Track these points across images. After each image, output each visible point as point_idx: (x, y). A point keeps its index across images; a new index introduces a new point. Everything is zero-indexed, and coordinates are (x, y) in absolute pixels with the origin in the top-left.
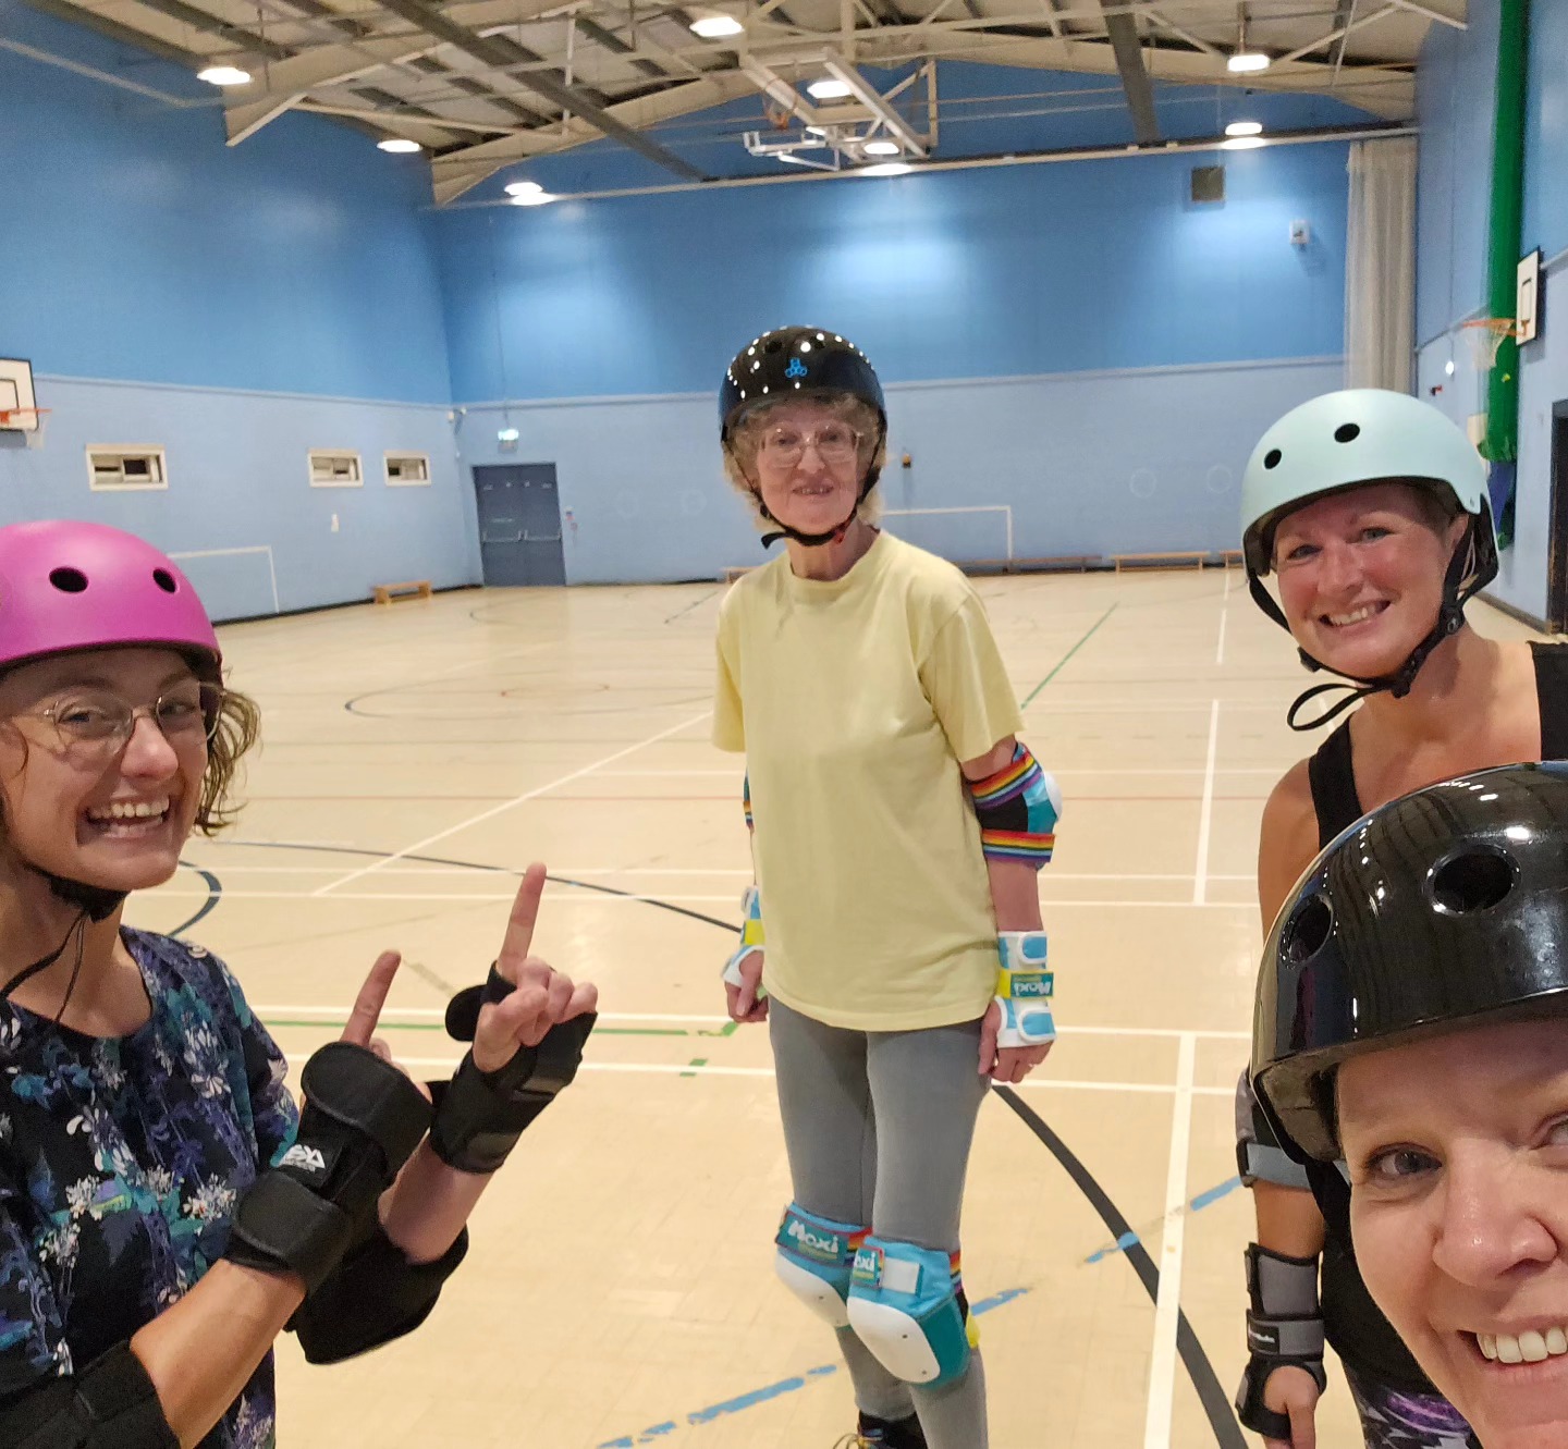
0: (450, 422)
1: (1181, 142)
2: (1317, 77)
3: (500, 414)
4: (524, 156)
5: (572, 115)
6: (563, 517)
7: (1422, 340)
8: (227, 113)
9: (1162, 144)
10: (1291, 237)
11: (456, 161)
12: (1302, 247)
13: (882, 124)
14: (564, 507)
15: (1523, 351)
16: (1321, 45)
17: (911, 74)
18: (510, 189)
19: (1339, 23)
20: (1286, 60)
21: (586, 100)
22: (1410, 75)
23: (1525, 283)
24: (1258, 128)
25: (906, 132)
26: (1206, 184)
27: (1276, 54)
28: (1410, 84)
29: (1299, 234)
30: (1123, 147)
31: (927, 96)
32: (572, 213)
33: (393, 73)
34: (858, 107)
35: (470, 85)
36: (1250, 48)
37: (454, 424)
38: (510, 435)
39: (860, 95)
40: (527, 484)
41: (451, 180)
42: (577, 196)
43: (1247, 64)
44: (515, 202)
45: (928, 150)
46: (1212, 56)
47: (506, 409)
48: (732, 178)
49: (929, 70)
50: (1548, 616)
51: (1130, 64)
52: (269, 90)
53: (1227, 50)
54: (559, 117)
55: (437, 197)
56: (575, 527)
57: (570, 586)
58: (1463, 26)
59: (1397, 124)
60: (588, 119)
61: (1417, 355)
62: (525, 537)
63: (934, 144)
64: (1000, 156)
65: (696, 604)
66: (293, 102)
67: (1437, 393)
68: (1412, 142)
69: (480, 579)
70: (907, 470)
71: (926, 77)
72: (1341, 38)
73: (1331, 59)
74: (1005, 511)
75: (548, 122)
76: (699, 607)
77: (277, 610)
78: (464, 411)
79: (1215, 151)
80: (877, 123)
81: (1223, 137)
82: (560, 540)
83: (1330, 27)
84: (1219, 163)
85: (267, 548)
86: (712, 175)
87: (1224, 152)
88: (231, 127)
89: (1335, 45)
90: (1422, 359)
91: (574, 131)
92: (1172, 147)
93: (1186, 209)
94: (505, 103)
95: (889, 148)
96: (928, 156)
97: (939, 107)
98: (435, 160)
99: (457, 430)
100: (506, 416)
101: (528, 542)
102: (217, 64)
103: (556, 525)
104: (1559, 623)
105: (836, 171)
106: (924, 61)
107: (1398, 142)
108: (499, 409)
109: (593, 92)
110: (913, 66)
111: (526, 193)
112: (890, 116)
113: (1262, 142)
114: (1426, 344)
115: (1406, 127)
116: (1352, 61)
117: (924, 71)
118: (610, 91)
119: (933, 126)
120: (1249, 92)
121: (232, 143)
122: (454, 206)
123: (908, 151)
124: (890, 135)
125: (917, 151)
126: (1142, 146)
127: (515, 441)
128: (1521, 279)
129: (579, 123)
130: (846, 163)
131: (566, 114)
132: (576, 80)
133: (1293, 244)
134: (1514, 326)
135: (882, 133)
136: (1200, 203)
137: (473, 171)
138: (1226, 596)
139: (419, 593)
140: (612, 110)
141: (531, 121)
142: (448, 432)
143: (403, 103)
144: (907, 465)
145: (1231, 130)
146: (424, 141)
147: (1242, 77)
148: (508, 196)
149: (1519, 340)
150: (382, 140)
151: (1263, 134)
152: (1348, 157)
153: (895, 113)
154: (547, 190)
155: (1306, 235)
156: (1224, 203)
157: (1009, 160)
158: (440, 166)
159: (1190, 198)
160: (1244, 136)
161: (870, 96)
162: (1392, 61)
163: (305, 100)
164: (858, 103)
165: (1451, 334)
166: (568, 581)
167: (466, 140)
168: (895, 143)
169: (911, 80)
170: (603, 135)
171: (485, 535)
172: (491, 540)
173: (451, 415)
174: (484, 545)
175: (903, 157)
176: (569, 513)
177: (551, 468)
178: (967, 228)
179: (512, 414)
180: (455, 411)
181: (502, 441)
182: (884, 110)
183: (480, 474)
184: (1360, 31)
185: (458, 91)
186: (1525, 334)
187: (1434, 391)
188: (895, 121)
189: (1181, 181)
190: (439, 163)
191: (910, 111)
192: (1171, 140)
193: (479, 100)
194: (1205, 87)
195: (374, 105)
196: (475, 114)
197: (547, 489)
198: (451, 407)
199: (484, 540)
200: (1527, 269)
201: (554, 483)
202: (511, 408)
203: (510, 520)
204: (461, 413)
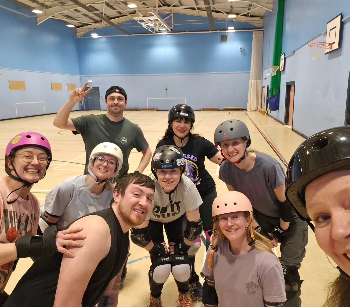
0: (79, 78)
1: (219, 30)
2: (245, 19)
3: (89, 77)
4: (95, 28)
5: (104, 21)
6: (100, 97)
7: (264, 68)
8: (37, 18)
9: (216, 31)
10: (239, 48)
11: (81, 29)
12: (241, 51)
13: (163, 25)
14: (101, 95)
15: (281, 72)
16: (246, 13)
17: (169, 16)
18: (92, 35)
19: (249, 9)
20: (239, 16)
21: (107, 18)
22: (262, 19)
23: (282, 60)
24: (233, 28)
25: (167, 26)
26: (224, 38)
27: (237, 14)
28: (262, 21)
29: (241, 48)
30: (209, 31)
31: (172, 20)
32: (104, 39)
33: (70, 12)
34: (159, 22)
35: (85, 15)
36: (232, 13)
37: (80, 79)
38: (91, 81)
39: (159, 19)
40: (94, 91)
41: (80, 32)
42: (104, 36)
43: (232, 16)
44: (92, 37)
45: (171, 30)
46: (225, 14)
47: (90, 76)
48: (135, 34)
49: (172, 15)
50: (284, 122)
51: (210, 16)
52: (46, 14)
53: (228, 13)
54: (101, 21)
55: (78, 35)
56: (102, 99)
57: (101, 111)
58: (272, 11)
59: (260, 28)
60: (106, 22)
61: (262, 72)
62: (93, 101)
63: (173, 29)
64: (185, 32)
66: (50, 17)
67: (266, 79)
68: (262, 31)
70: (166, 90)
71: (171, 16)
72: (250, 12)
73: (248, 16)
74: (185, 99)
75: (99, 22)
76: (126, 115)
77: (45, 114)
78: (82, 76)
79: (226, 32)
80: (162, 25)
81: (227, 30)
82: (100, 101)
83: (248, 10)
84: (226, 34)
85: (44, 102)
86: (131, 33)
87: (227, 32)
88: (38, 21)
89: (248, 13)
90: (263, 72)
91: (104, 24)
92: (218, 31)
93: (220, 43)
94: (92, 18)
95: (164, 29)
96: (172, 31)
97: (174, 22)
98: (77, 29)
99: (80, 80)
100: (90, 78)
101: (93, 102)
102: (36, 9)
103: (99, 99)
104: (286, 123)
105: (154, 34)
106: (171, 13)
107: (260, 32)
109: (108, 17)
110: (169, 14)
111: (95, 36)
112: (164, 24)
113: (235, 31)
114: (264, 70)
115: (262, 29)
116: (251, 16)
117: (171, 15)
118: (111, 17)
119: (173, 26)
120: (232, 21)
121: (38, 24)
122: (81, 38)
123: (168, 30)
124: (165, 27)
125: (170, 30)
126: (212, 31)
127: (91, 82)
128: (281, 59)
129: (105, 23)
130: (156, 32)
131: (103, 21)
132: (105, 15)
133: (240, 50)
134: (280, 68)
135: (163, 26)
136: (223, 42)
137: (84, 31)
138: (226, 116)
140: (111, 20)
141: (96, 22)
142: (79, 80)
143: (72, 18)
144: (166, 89)
145: (229, 28)
146: (75, 25)
147: (231, 19)
148: (91, 36)
149: (281, 70)
150: (67, 25)
151: (235, 29)
152: (252, 34)
153: (165, 23)
154: (99, 35)
155: (242, 49)
156: (227, 42)
157: (187, 33)
158: (78, 30)
159: (221, 41)
160: (231, 30)
161: (161, 20)
162: (259, 17)
163: (53, 16)
164: (159, 21)
165: (268, 68)
166: (101, 109)
167: (83, 25)
168: (165, 29)
169: (169, 17)
170: (110, 25)
172: (87, 101)
173: (79, 77)
175: (167, 31)
176: (102, 97)
177: (98, 88)
178: (179, 45)
179: (91, 77)
180: (80, 76)
182: (163, 23)
184: (253, 11)
185: (82, 16)
186: (282, 69)
187: (265, 79)
188: (165, 24)
189: (219, 37)
190: (78, 29)
191: (168, 22)
192: (218, 30)
193: (86, 18)
194: (224, 20)
195: (66, 18)
196: (85, 20)
197: (97, 92)
198: (79, 76)
199: (85, 101)
200: (282, 57)
201: (99, 91)
202: (91, 76)
203: (90, 98)
204: (81, 77)
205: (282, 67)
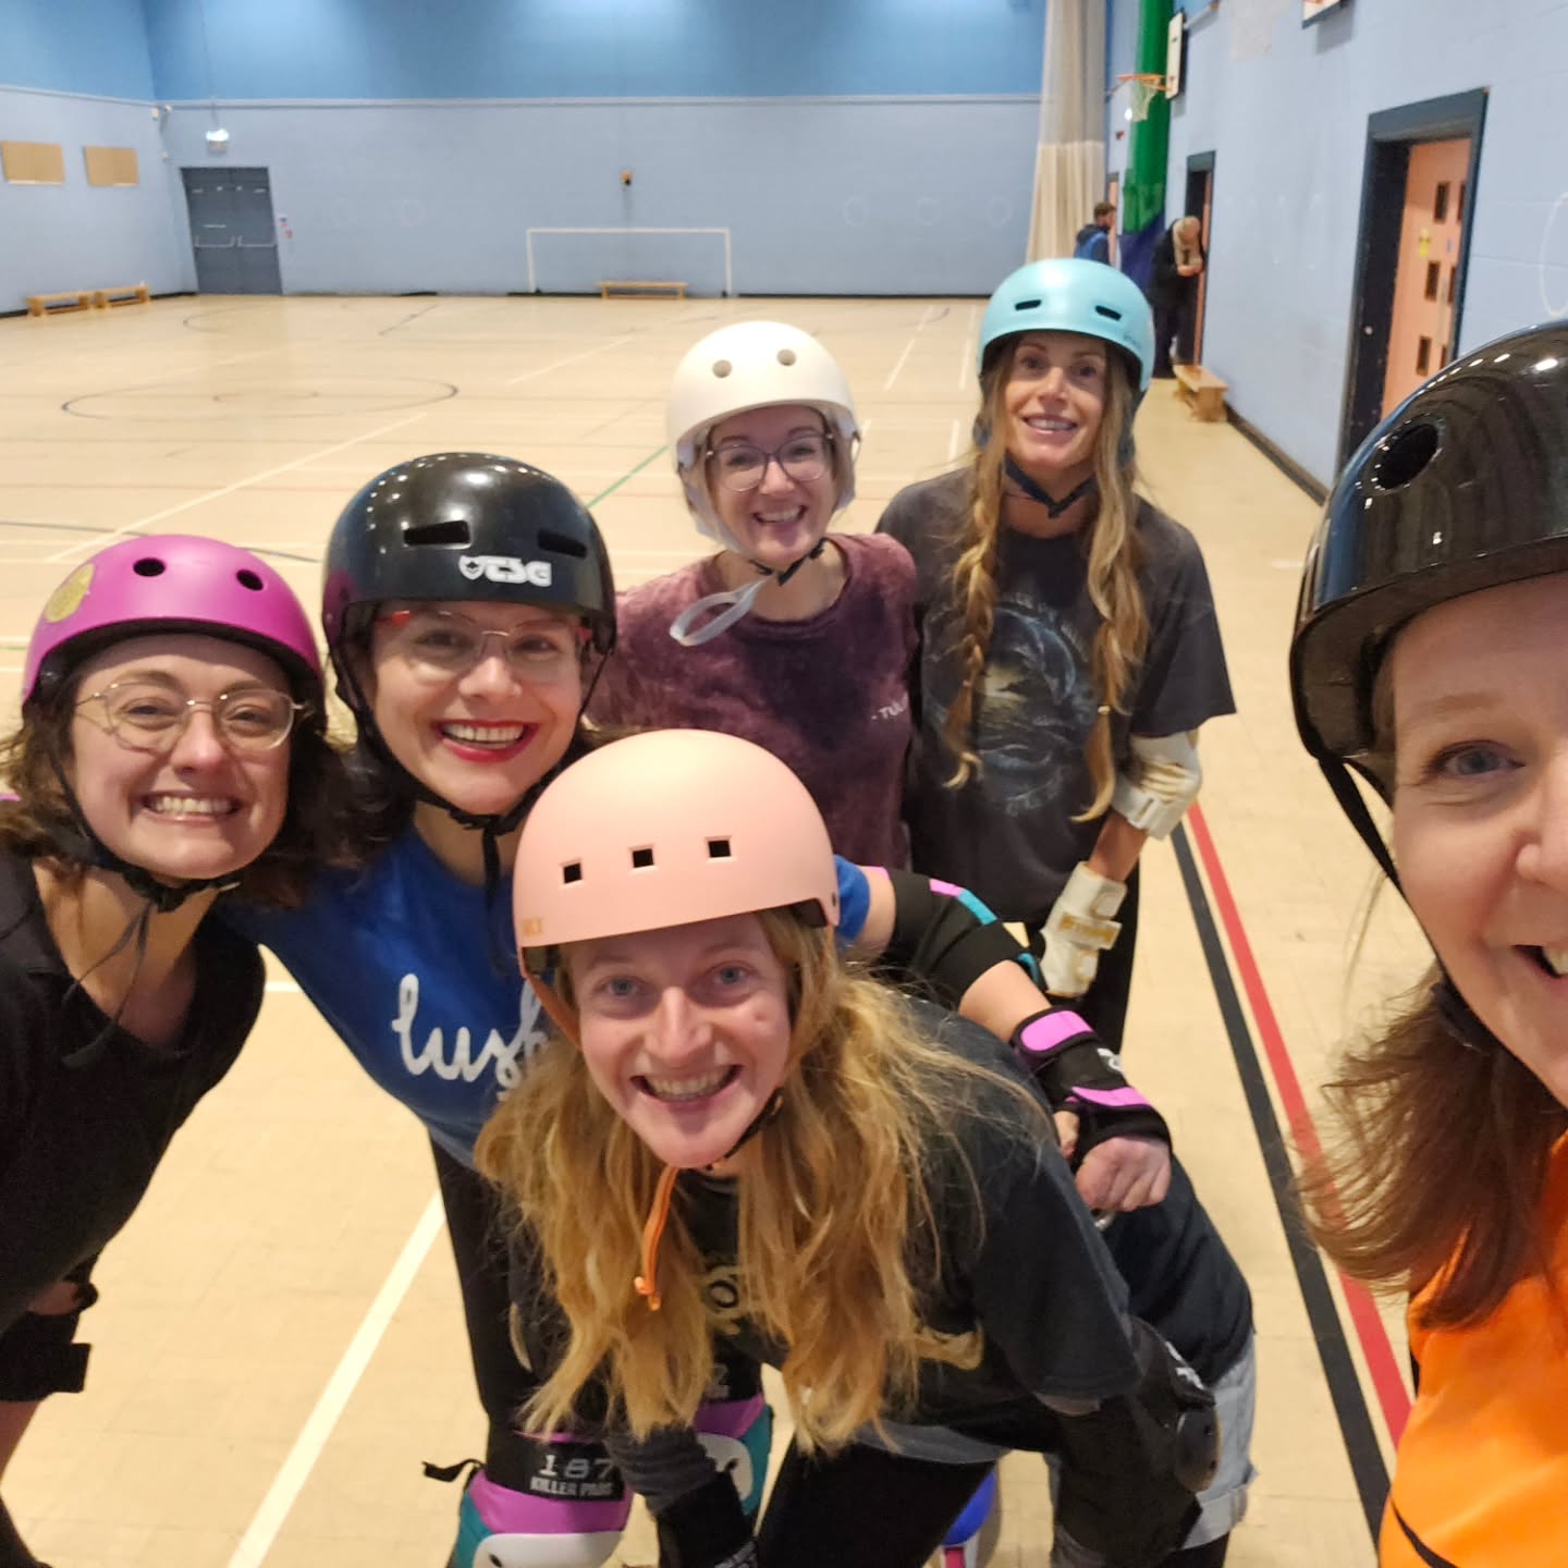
0: (155, 119)
3: (208, 112)
6: (278, 224)
14: (278, 215)
23: (1173, 41)
37: (157, 124)
38: (220, 136)
40: (239, 188)
47: (214, 107)
56: (290, 234)
57: (285, 296)
62: (239, 244)
65: (414, 316)
69: (193, 285)
70: (628, 187)
74: (724, 233)
76: (414, 321)
78: (169, 108)
82: (275, 249)
99: (163, 129)
100: (215, 115)
101: (241, 249)
103: (271, 229)
108: (207, 108)
127: (225, 142)
128: (1171, 37)
139: (135, 299)
142: (154, 128)
144: (627, 182)
149: (1169, 95)
166: (285, 292)
171: (197, 238)
172: (203, 246)
173: (155, 113)
174: (197, 251)
176: (284, 220)
177: (264, 171)
179: (221, 113)
180: (159, 108)
181: (212, 143)
183: (190, 176)
186: (1170, 90)
197: (260, 195)
198: (154, 103)
199: (197, 245)
200: (1175, 28)
201: (267, 188)
202: (219, 108)
203: (223, 226)
204: (166, 110)
205: (1172, 78)
